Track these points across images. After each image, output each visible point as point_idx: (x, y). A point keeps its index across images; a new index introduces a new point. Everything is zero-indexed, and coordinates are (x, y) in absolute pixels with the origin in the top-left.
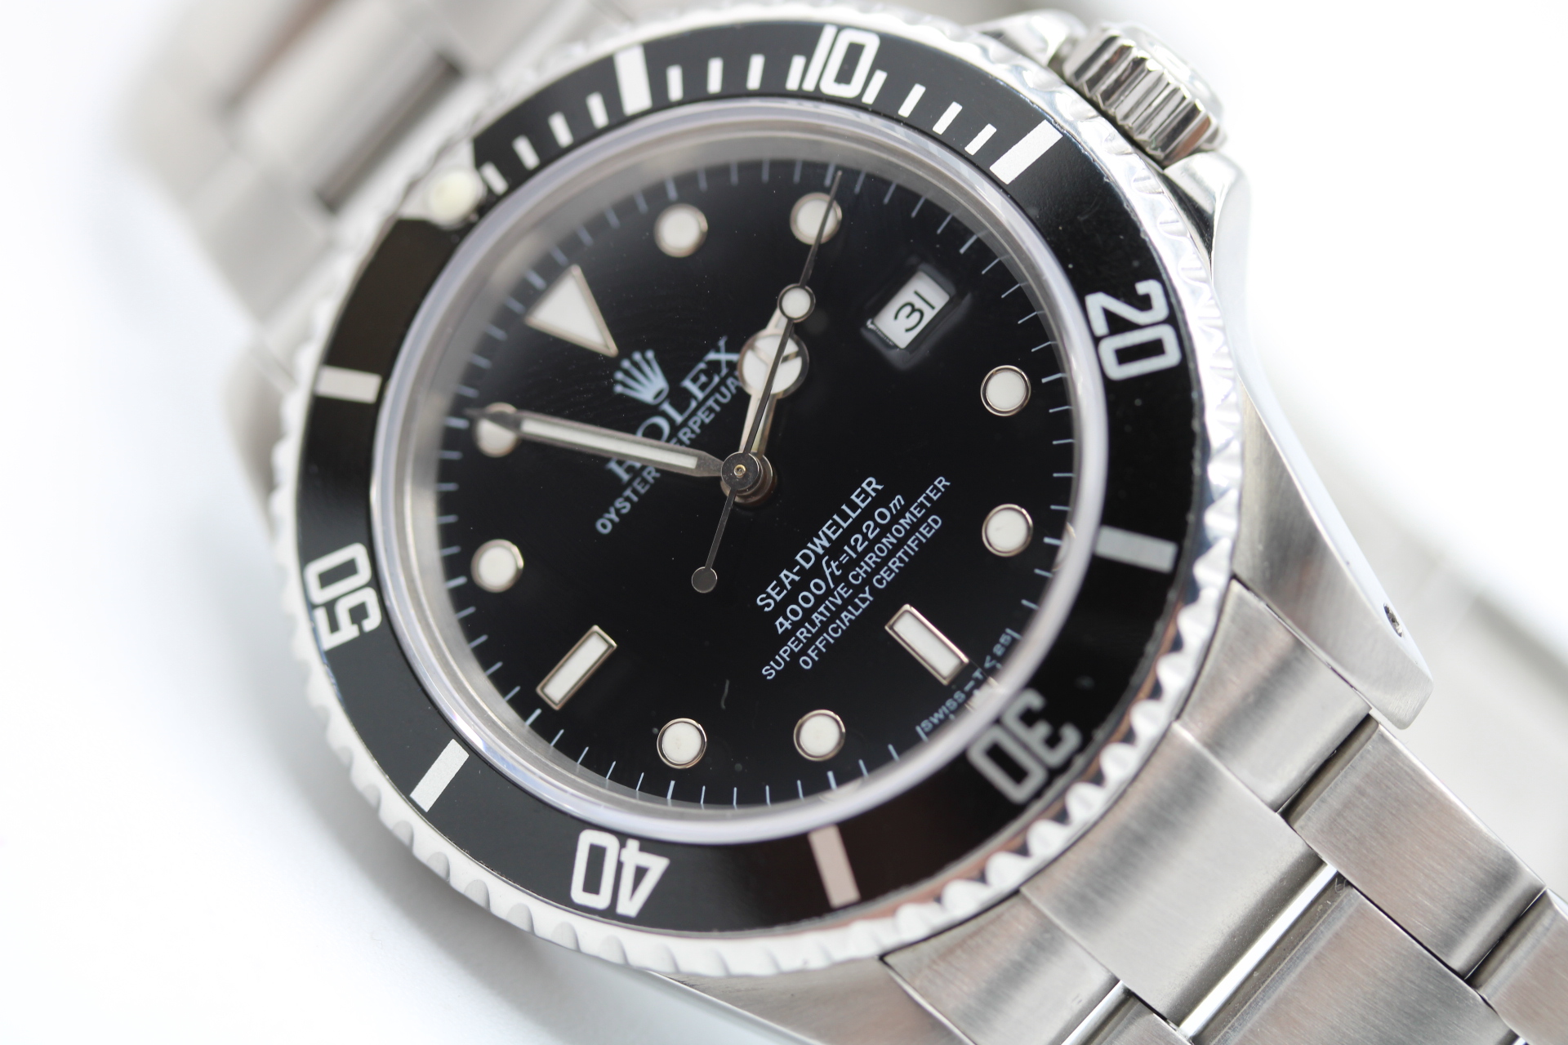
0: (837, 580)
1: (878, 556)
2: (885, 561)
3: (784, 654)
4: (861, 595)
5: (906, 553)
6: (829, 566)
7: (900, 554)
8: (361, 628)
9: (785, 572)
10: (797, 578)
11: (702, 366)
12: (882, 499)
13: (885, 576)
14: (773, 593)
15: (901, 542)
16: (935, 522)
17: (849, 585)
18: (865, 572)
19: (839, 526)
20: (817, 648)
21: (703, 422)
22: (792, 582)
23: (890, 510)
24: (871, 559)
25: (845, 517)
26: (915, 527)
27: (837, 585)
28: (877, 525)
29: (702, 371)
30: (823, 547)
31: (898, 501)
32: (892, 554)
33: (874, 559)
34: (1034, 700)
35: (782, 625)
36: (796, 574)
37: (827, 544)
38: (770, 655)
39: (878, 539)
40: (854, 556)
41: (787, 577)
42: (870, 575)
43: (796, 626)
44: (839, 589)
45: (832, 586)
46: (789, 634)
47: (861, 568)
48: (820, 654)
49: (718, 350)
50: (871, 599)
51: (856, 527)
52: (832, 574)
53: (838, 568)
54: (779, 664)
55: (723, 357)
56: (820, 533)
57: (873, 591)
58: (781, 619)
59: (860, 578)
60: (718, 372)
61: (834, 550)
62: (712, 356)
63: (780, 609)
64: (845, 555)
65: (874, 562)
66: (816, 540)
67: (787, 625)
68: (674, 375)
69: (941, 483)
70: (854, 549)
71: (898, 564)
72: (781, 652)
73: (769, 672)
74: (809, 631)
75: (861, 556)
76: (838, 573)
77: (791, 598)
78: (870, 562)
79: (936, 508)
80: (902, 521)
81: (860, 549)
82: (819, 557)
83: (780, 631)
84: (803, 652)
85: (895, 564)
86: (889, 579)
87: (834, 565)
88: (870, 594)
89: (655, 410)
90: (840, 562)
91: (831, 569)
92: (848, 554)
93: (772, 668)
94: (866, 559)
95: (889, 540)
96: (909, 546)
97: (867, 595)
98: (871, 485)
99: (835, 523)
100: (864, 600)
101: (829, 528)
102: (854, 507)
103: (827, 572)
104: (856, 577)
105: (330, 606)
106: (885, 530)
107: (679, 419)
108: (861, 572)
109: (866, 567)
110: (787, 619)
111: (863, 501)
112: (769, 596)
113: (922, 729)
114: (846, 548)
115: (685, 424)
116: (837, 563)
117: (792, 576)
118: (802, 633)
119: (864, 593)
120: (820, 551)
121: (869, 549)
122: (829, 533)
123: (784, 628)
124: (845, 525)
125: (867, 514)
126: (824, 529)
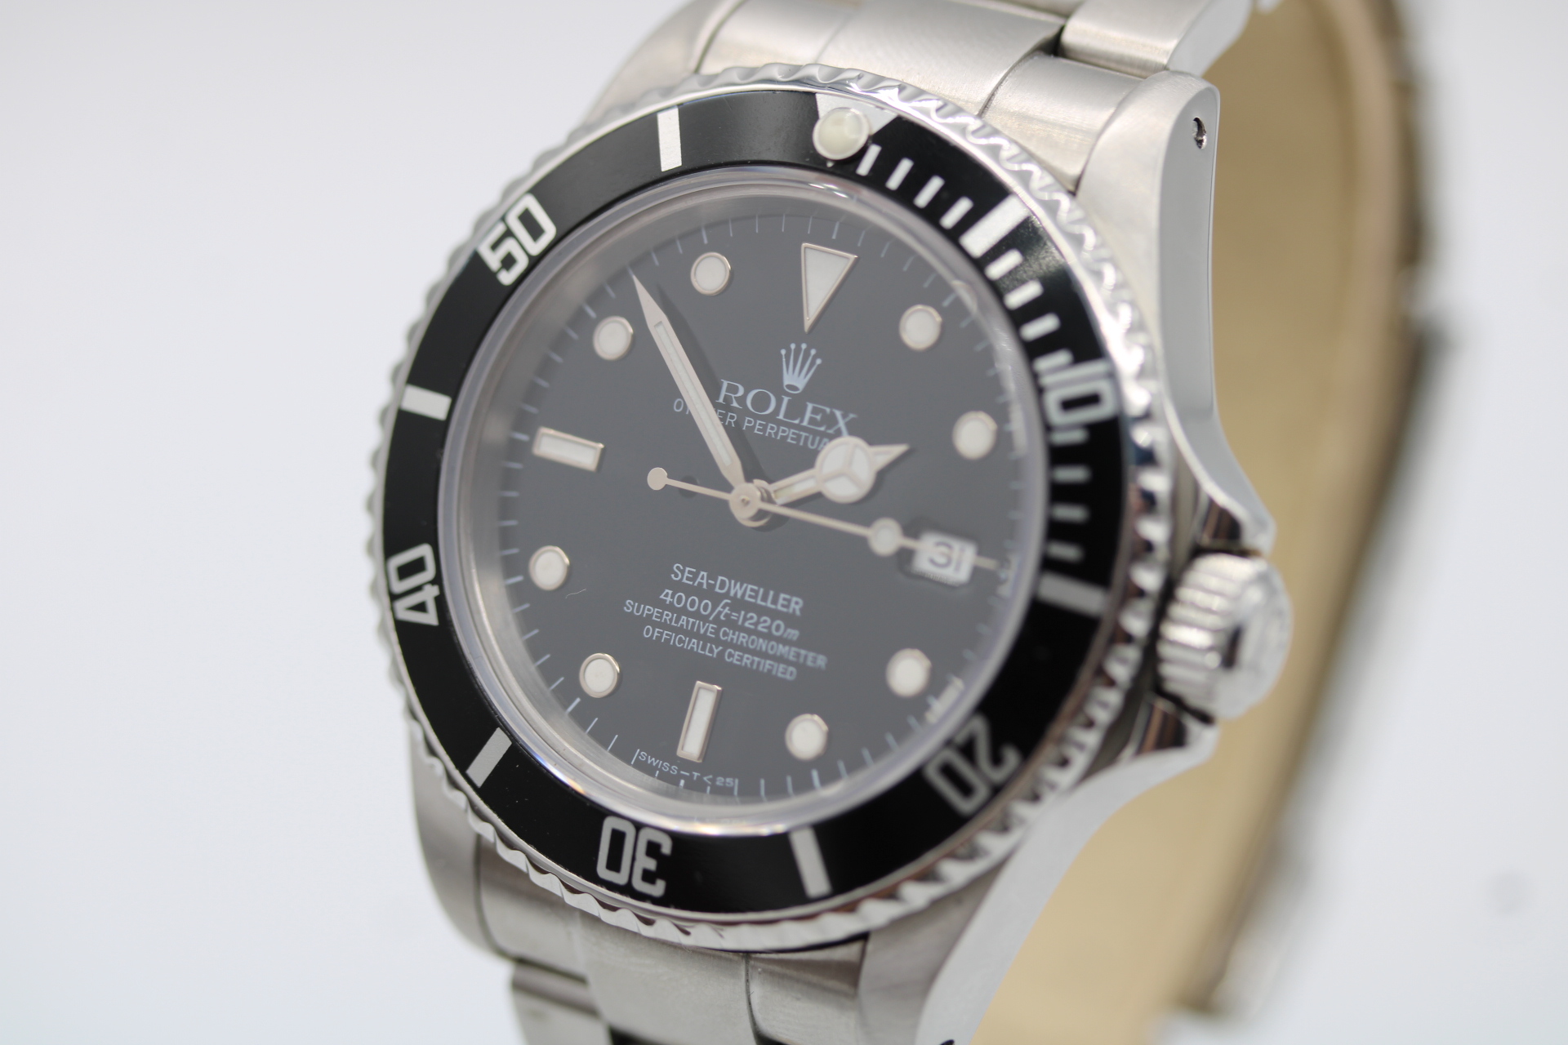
0: (717, 620)
1: (747, 642)
2: (746, 650)
3: (648, 610)
4: (714, 646)
5: (759, 663)
6: (724, 607)
7: (756, 659)
8: (499, 270)
9: (705, 574)
10: (705, 586)
11: (828, 410)
12: (790, 620)
13: (736, 657)
14: (686, 574)
15: (764, 655)
16: (789, 673)
17: (717, 632)
18: (732, 639)
19: (755, 597)
20: (662, 634)
21: (787, 437)
22: (701, 584)
23: (785, 631)
24: (742, 638)
25: (764, 599)
26: (780, 659)
27: (713, 622)
28: (769, 628)
29: (823, 411)
30: (736, 594)
31: (794, 634)
32: (754, 653)
33: (744, 640)
34: (666, 848)
35: (666, 595)
36: (708, 584)
37: (739, 595)
38: (641, 600)
39: (760, 635)
40: (740, 623)
41: (702, 578)
42: (731, 645)
43: (671, 608)
44: (711, 625)
45: (711, 618)
46: (662, 605)
47: (734, 634)
48: (658, 638)
49: (844, 416)
50: (715, 656)
51: (761, 611)
52: (720, 612)
53: (727, 615)
54: (638, 611)
55: (842, 424)
56: (745, 585)
57: (721, 654)
58: (670, 592)
59: (726, 638)
60: (829, 428)
61: (738, 604)
62: (838, 414)
63: (677, 587)
64: (737, 615)
65: (742, 642)
66: (738, 585)
67: (669, 599)
68: (811, 392)
69: (822, 661)
70: (745, 619)
71: (748, 662)
72: (647, 607)
73: (630, 606)
74: (671, 620)
75: (743, 629)
76: (722, 618)
77: (689, 591)
78: (741, 639)
79: (801, 667)
80: (781, 646)
81: (747, 624)
82: (727, 595)
83: (662, 597)
84: (655, 625)
85: (747, 659)
86: (735, 662)
87: (727, 610)
88: (718, 653)
89: (779, 392)
90: (731, 615)
91: (723, 610)
92: (738, 617)
93: (633, 607)
94: (742, 634)
95: (762, 644)
96: (765, 664)
97: (716, 651)
98: (796, 605)
99: (757, 592)
100: (711, 651)
101: (752, 590)
102: (775, 602)
103: (719, 609)
104: (725, 634)
105: (509, 233)
106: (768, 636)
107: (781, 417)
108: (731, 636)
109: (735, 637)
110: (673, 597)
111: (783, 606)
112: (683, 572)
113: (639, 755)
114: (743, 613)
115: (780, 423)
116: (729, 612)
117: (705, 581)
118: (667, 615)
119: (717, 648)
120: (732, 593)
121: (749, 632)
122: (748, 592)
123: (665, 598)
124: (759, 602)
125: (774, 615)
126: (750, 586)
